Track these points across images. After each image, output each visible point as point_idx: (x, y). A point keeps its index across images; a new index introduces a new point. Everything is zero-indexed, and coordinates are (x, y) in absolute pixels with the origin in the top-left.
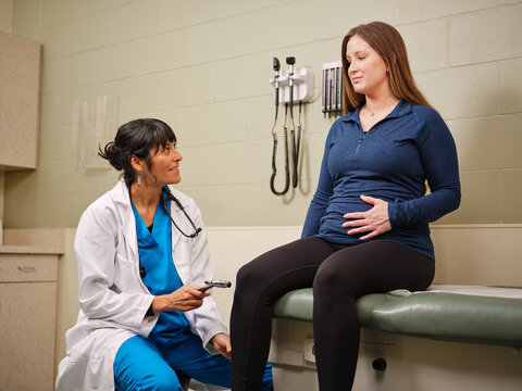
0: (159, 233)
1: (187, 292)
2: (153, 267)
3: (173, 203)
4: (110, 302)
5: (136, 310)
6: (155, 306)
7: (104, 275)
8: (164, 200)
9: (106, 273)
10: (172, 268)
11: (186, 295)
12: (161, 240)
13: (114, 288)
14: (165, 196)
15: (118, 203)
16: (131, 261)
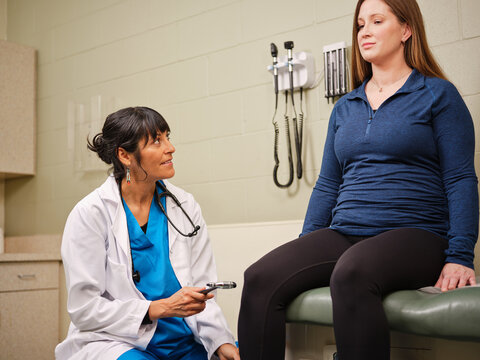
0: (154, 233)
1: (187, 295)
2: (148, 271)
3: (169, 199)
4: (101, 311)
5: (131, 319)
6: (152, 313)
7: (94, 281)
8: (159, 195)
9: (96, 278)
10: (169, 271)
11: (187, 299)
12: (157, 241)
13: (106, 295)
14: (160, 192)
15: (107, 201)
16: (122, 264)
